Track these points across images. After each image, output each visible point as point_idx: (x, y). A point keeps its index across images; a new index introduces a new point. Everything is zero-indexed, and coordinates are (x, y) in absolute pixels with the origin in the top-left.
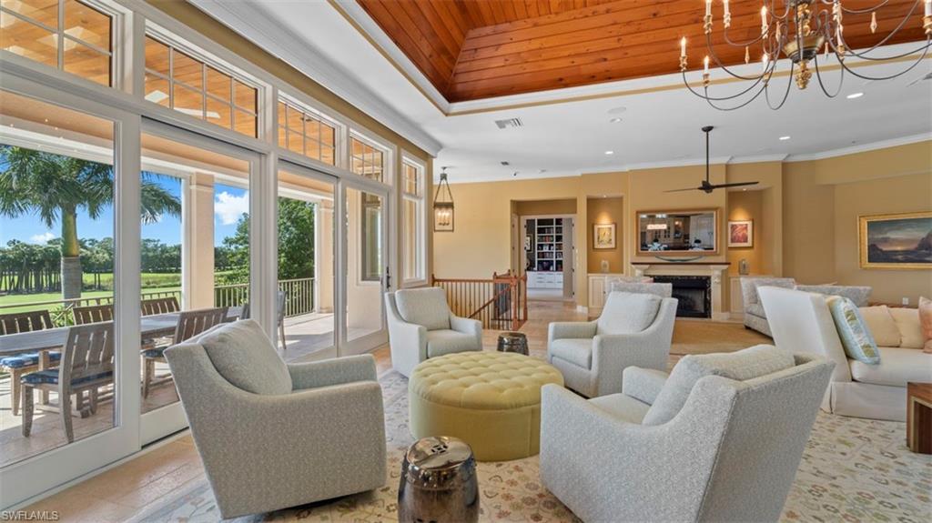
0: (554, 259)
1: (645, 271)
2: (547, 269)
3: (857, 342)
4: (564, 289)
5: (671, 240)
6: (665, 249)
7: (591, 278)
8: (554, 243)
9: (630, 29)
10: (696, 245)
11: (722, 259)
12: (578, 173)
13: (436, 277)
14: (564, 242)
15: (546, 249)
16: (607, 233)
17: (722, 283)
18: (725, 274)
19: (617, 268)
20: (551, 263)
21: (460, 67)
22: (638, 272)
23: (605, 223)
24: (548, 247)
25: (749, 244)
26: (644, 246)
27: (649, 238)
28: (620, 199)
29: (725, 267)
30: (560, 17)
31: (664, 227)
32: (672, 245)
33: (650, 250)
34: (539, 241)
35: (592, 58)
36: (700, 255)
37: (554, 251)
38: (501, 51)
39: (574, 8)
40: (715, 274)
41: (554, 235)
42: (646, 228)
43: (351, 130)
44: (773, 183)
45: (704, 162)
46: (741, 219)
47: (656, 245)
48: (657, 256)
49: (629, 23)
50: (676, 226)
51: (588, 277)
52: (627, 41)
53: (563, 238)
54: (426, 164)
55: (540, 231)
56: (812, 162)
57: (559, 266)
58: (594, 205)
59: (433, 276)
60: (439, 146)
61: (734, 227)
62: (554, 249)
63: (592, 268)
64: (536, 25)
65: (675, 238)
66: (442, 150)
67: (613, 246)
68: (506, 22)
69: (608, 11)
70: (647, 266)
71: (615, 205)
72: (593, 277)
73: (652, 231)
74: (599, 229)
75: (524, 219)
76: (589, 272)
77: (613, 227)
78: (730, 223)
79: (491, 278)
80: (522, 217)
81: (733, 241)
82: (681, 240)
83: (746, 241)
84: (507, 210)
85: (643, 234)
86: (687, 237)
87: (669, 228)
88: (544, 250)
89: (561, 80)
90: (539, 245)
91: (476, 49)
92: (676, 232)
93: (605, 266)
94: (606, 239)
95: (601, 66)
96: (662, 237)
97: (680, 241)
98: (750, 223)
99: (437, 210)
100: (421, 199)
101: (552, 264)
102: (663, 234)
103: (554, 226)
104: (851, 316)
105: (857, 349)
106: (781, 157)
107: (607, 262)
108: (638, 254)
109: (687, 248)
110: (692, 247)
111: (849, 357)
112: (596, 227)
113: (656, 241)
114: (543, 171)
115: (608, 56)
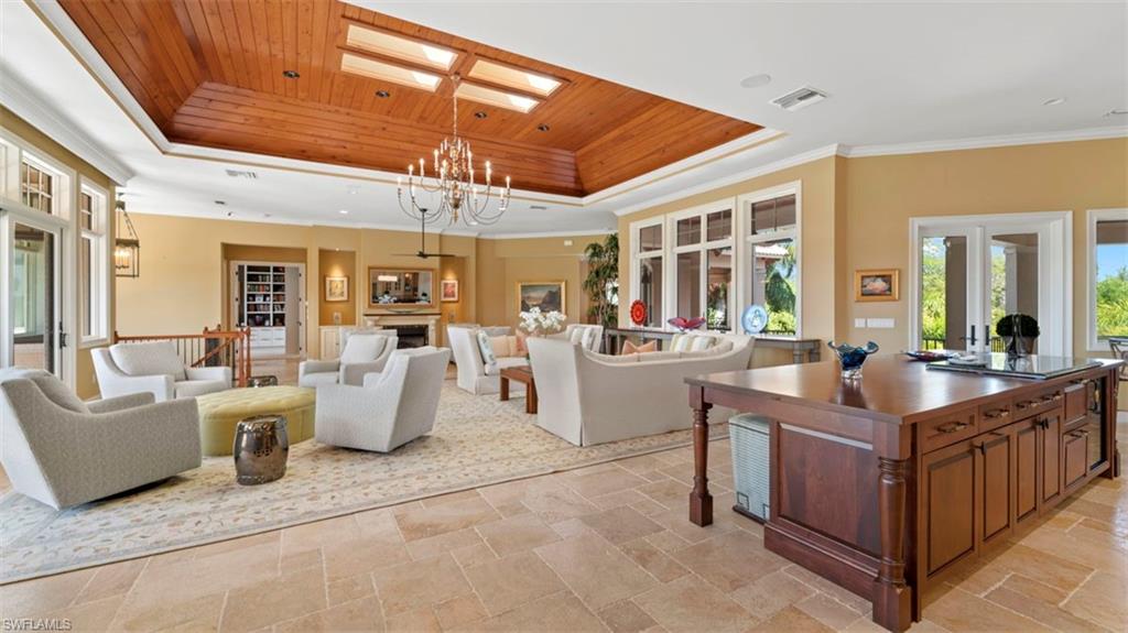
0: (271, 312)
1: (376, 321)
2: (261, 324)
3: (487, 353)
4: (287, 347)
5: (401, 293)
6: (395, 302)
7: (323, 331)
8: (271, 293)
9: (364, 131)
10: (424, 298)
11: (437, 311)
12: (310, 223)
13: (120, 335)
14: (288, 292)
15: (259, 300)
16: (339, 286)
17: (436, 329)
18: (438, 321)
19: (349, 320)
20: (266, 317)
21: (184, 109)
22: (370, 323)
23: (337, 276)
24: (262, 298)
25: (456, 299)
26: (375, 298)
27: (380, 291)
28: (353, 254)
29: (438, 317)
30: (304, 104)
31: (394, 279)
32: (402, 298)
33: (381, 303)
34: (249, 290)
35: (334, 143)
36: (425, 307)
37: (271, 303)
38: (241, 110)
39: (319, 101)
40: (431, 322)
41: (271, 283)
42: (376, 278)
43: (25, 153)
44: (470, 253)
45: (421, 231)
46: (451, 279)
47: (387, 297)
48: (387, 308)
49: (365, 128)
50: (407, 279)
51: (320, 330)
52: (362, 139)
53: (287, 288)
54: (108, 193)
55: (250, 278)
56: (493, 241)
57: (279, 320)
58: (326, 257)
59: (116, 333)
60: (131, 173)
61: (446, 285)
62: (270, 300)
63: (325, 320)
64: (281, 102)
65: (406, 290)
66: (134, 179)
67: (345, 298)
68: (250, 89)
69: (348, 114)
70: (377, 318)
71: (347, 260)
72: (325, 329)
73: (383, 282)
74: (331, 281)
75: (235, 265)
76: (320, 324)
77: (345, 279)
78: (444, 282)
79: (202, 333)
80: (232, 262)
81: (446, 296)
82: (411, 293)
83: (453, 296)
84: (217, 254)
85: (375, 285)
86: (416, 289)
87: (399, 280)
88: (257, 302)
89: (304, 151)
90: (249, 295)
91: (211, 100)
92: (407, 285)
93: (337, 318)
94: (338, 291)
95: (341, 151)
96: (393, 288)
97: (409, 292)
98: (456, 282)
99: (118, 248)
100: (101, 235)
101: (269, 319)
102: (393, 286)
103: (271, 273)
104: (485, 341)
105: (487, 359)
106: (475, 235)
107: (339, 315)
108: (370, 306)
109: (414, 301)
110: (419, 300)
111: (484, 363)
112: (328, 279)
113: (387, 293)
114: (268, 216)
115: (348, 145)
